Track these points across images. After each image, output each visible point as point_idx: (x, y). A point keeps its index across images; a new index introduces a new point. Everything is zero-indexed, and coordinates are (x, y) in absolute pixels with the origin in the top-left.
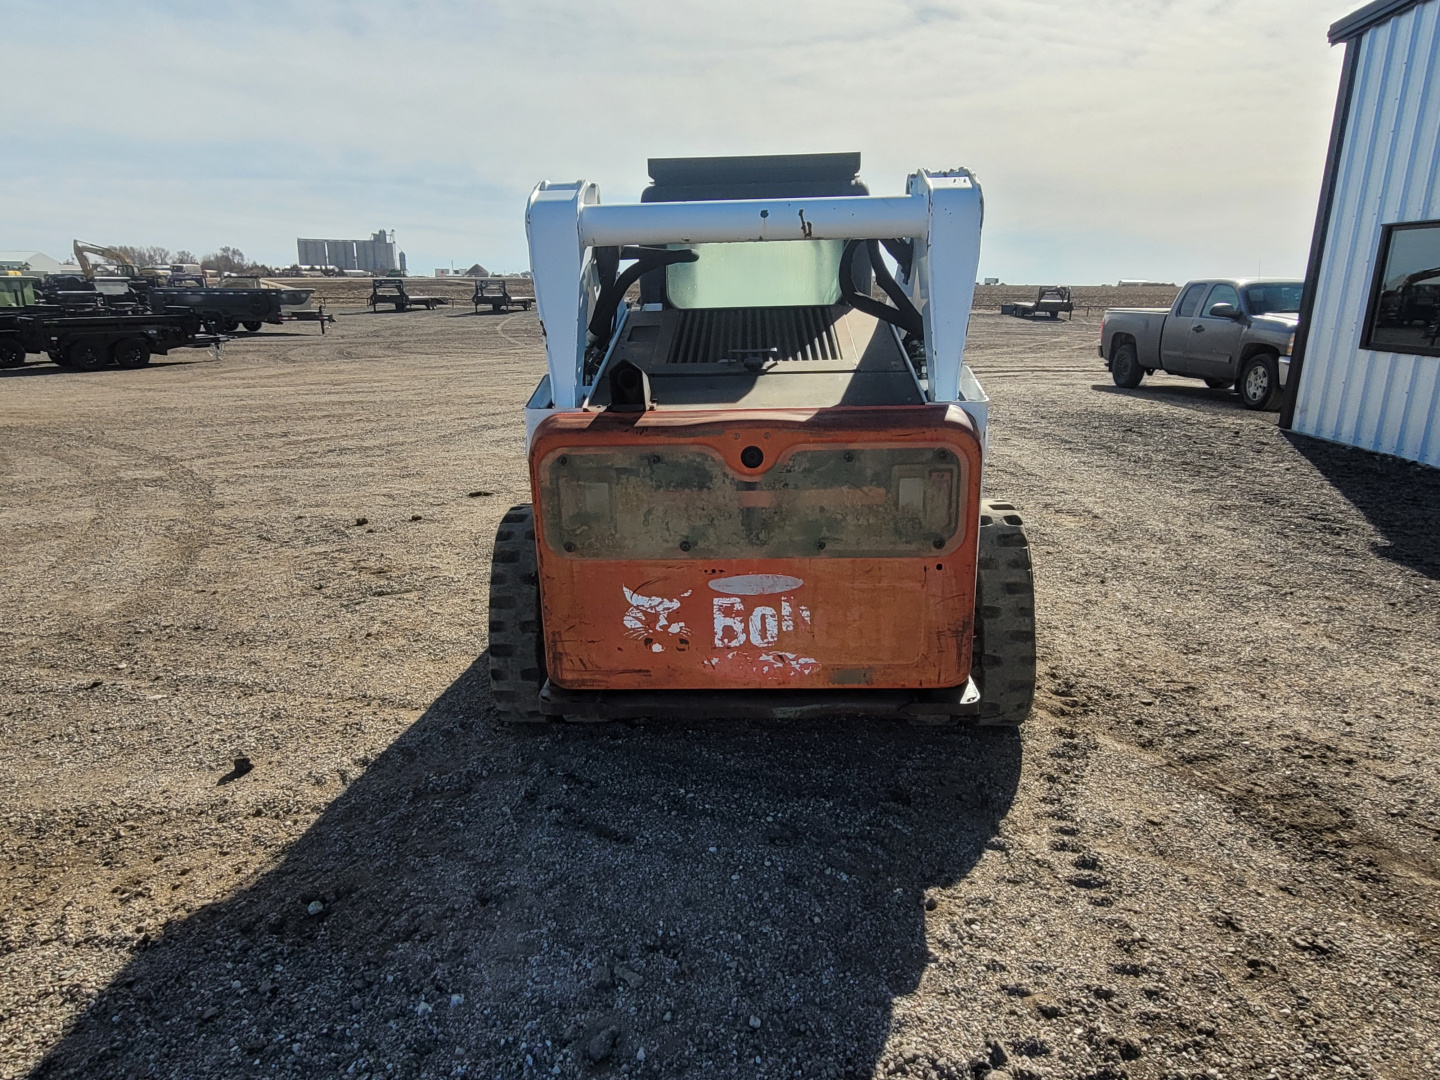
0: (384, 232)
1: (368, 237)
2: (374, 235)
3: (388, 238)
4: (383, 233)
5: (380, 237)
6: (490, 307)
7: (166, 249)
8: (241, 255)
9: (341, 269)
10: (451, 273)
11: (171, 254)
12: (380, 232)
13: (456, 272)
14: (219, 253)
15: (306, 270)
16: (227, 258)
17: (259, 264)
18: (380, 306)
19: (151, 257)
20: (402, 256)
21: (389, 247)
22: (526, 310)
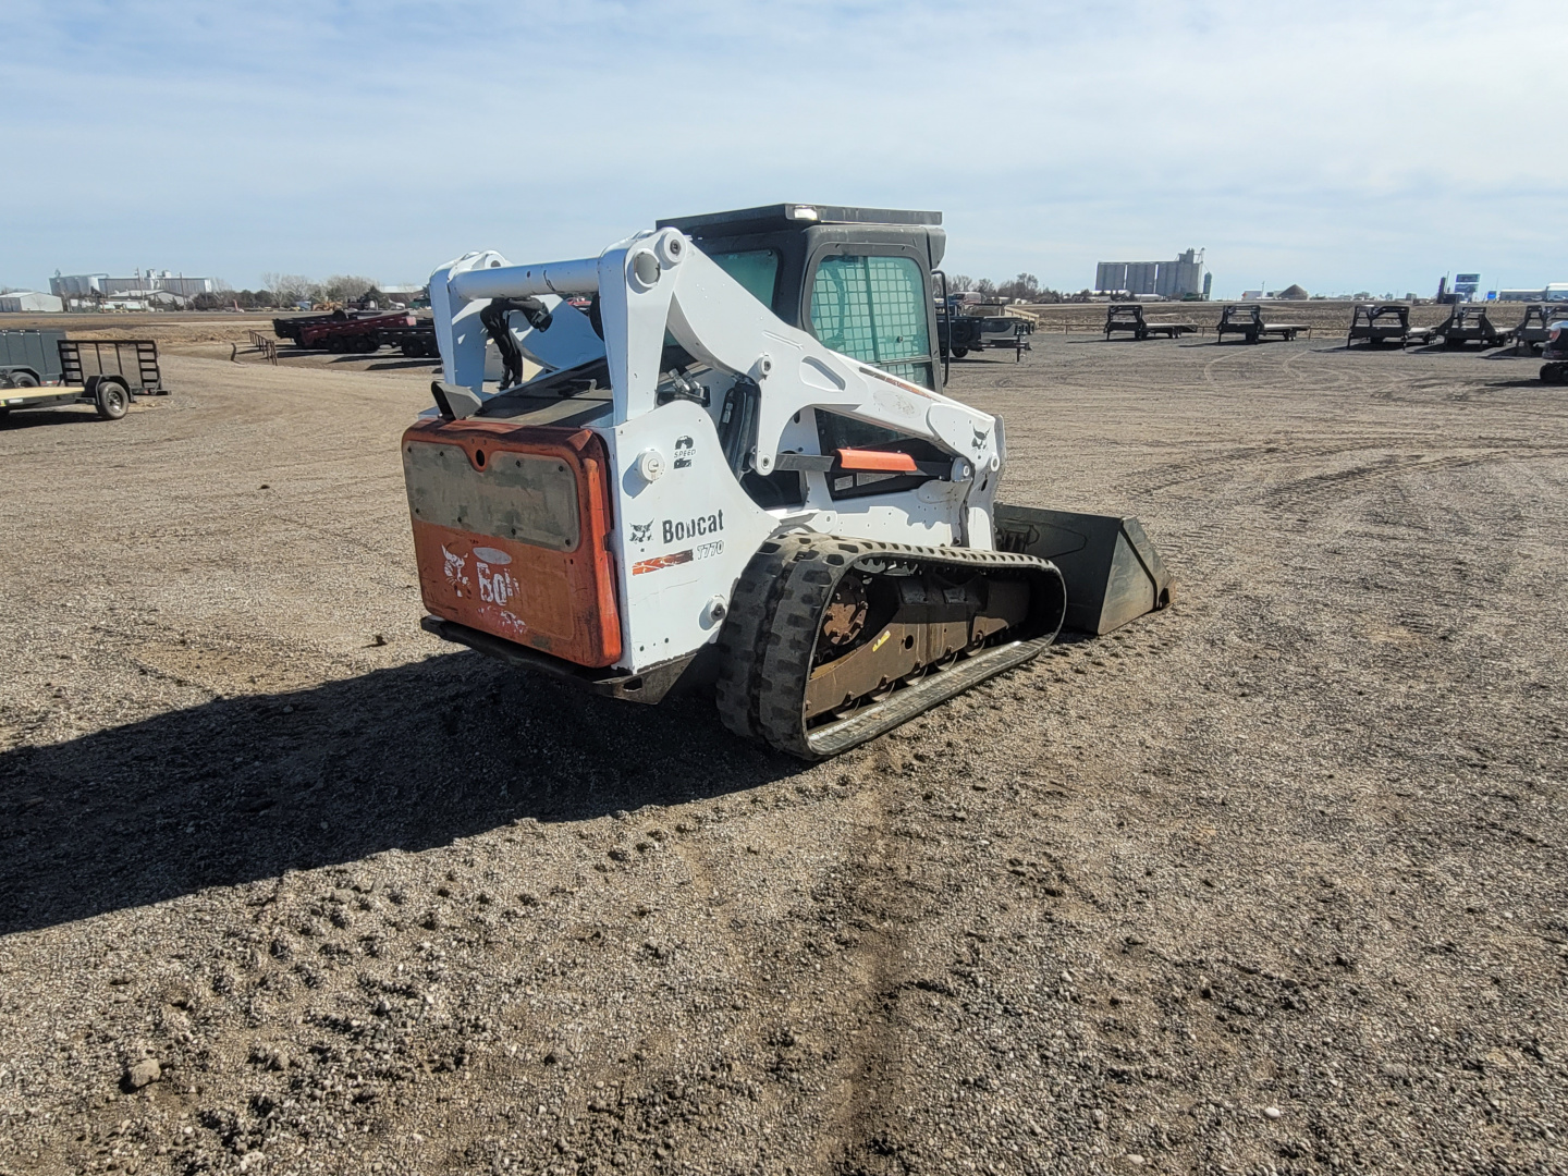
0: (1193, 251)
1: (1174, 258)
2: (1181, 255)
3: (1196, 258)
4: (1191, 253)
5: (1187, 258)
6: (1242, 336)
7: (970, 278)
8: (1035, 281)
9: (1133, 293)
10: (1264, 296)
11: (973, 282)
12: (1188, 252)
13: (1270, 294)
14: (1015, 280)
15: (1095, 295)
16: (1023, 284)
17: (1051, 290)
18: (1115, 334)
19: (955, 285)
20: (1208, 278)
21: (1196, 268)
22: (1286, 340)
